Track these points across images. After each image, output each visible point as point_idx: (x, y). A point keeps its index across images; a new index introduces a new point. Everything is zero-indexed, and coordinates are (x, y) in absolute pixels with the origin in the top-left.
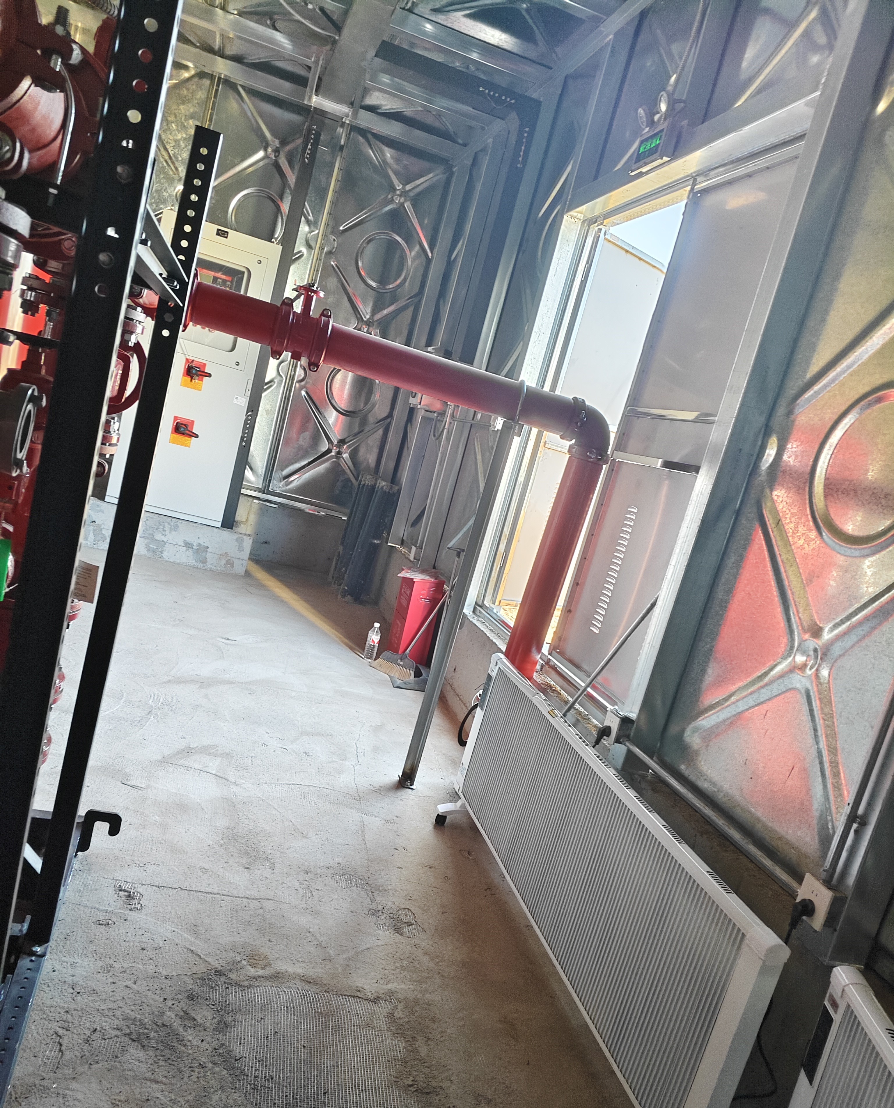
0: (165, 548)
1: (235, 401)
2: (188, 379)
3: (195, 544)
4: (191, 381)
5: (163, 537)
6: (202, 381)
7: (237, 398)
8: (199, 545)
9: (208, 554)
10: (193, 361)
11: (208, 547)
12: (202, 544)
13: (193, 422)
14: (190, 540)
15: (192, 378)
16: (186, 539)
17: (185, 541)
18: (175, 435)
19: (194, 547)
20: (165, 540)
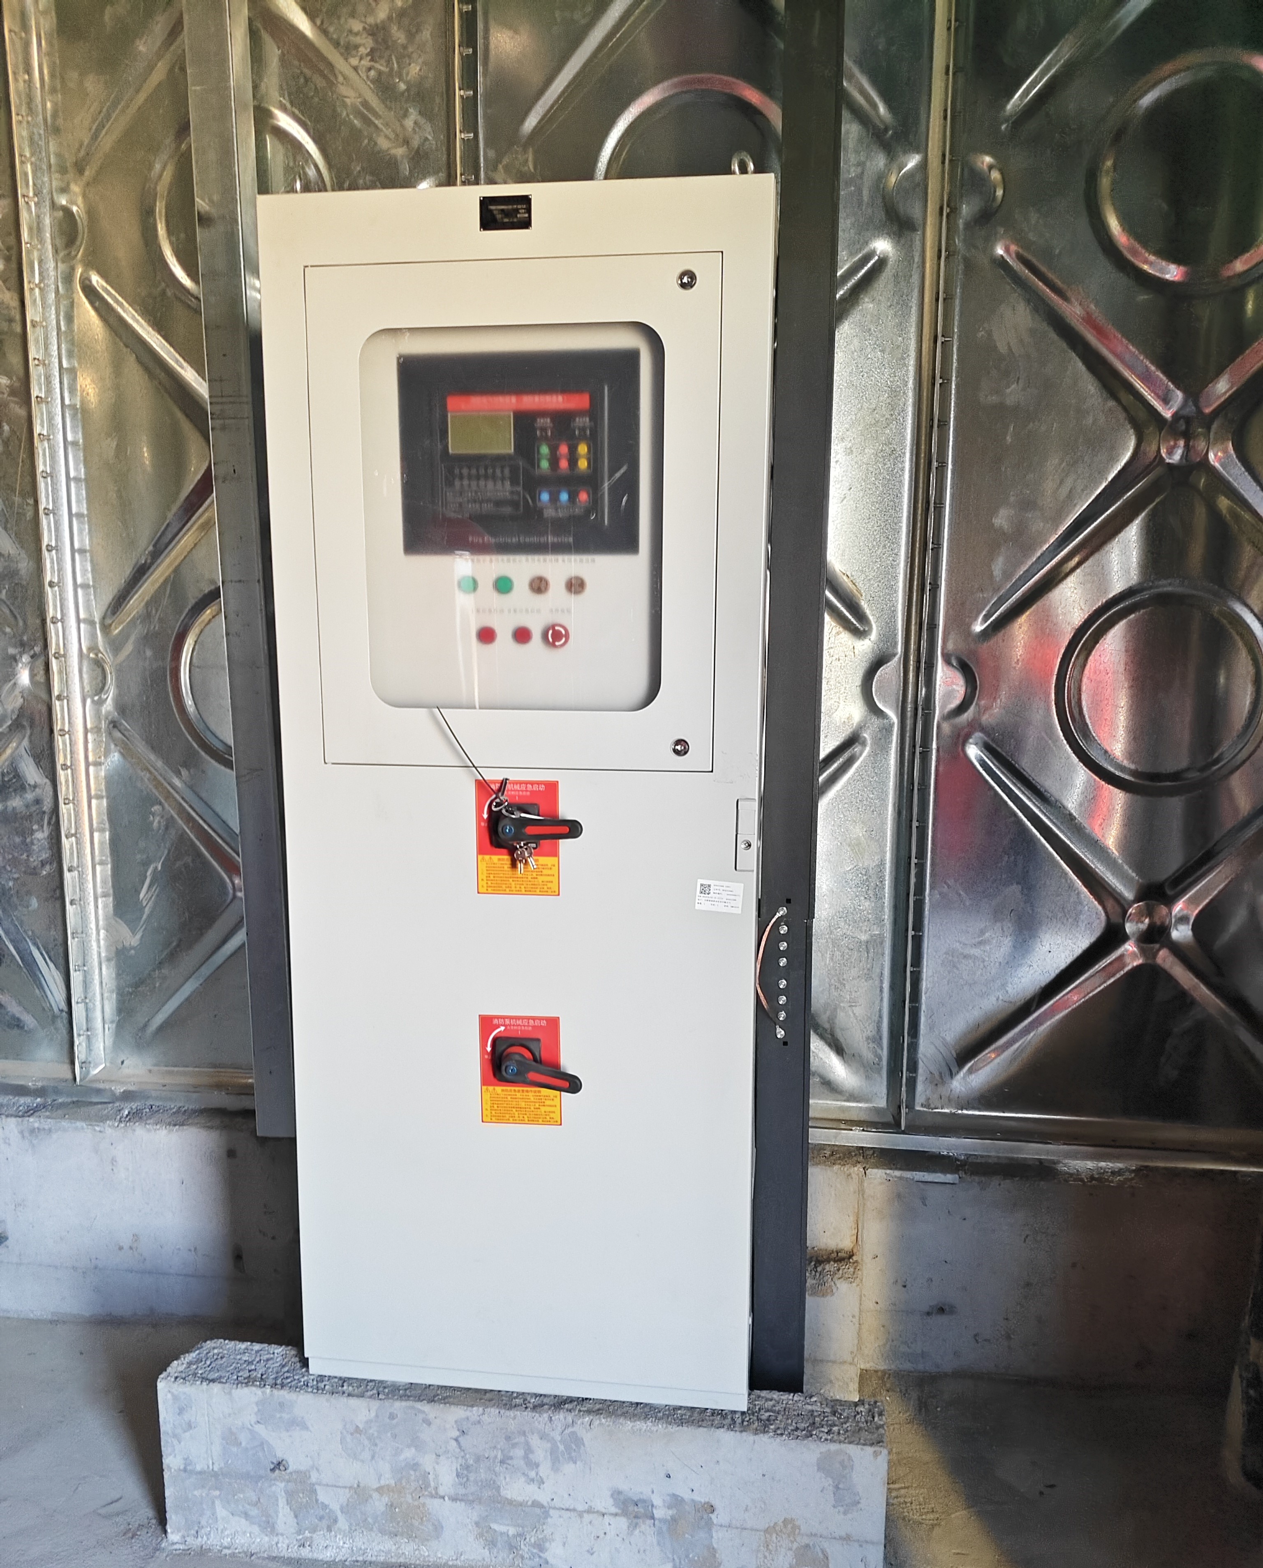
0: (548, 1531)
1: (703, 904)
2: (501, 859)
3: (657, 1501)
4: (514, 865)
5: (533, 1487)
6: (555, 853)
7: (705, 889)
8: (676, 1501)
9: (718, 1535)
10: (504, 783)
11: (712, 1509)
12: (686, 1495)
13: (553, 1024)
14: (636, 1488)
15: (512, 851)
16: (624, 1487)
17: (616, 1494)
18: (499, 1089)
19: (658, 1513)
20: (544, 1499)
